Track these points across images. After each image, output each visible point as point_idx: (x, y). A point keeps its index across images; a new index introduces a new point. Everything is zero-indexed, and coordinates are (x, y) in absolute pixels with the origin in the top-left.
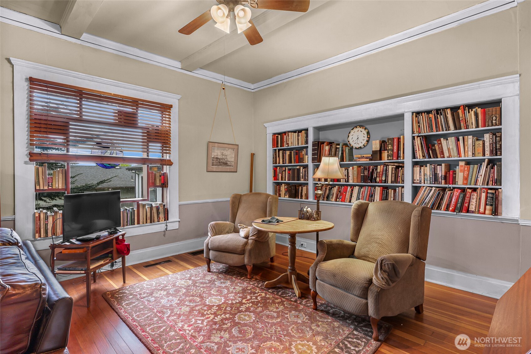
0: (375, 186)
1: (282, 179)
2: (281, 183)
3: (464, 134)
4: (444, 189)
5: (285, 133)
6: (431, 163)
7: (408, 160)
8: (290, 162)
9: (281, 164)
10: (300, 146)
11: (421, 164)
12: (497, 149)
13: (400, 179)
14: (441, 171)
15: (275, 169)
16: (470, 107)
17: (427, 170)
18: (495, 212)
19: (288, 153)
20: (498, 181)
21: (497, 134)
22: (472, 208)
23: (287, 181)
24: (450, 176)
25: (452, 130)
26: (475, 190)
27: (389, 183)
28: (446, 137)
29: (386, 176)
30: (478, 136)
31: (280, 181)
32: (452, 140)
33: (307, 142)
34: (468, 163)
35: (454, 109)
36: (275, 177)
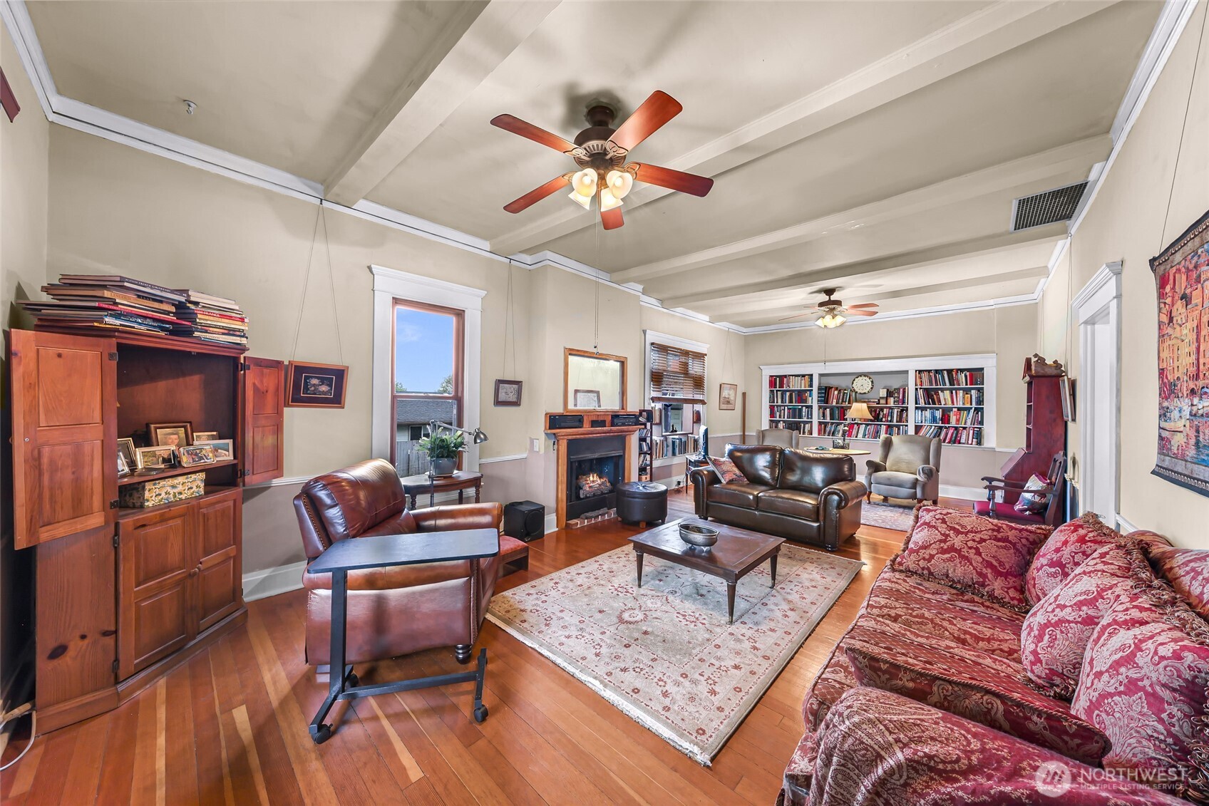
0: (880, 425)
1: (780, 417)
2: (779, 421)
3: (957, 390)
4: (941, 428)
5: (785, 376)
6: (931, 408)
7: (911, 405)
8: (791, 401)
9: (780, 403)
10: (803, 388)
11: (923, 409)
12: (980, 401)
13: (904, 419)
14: (938, 414)
15: (772, 408)
16: (962, 370)
17: (928, 414)
18: (979, 443)
19: (788, 394)
20: (981, 423)
21: (980, 391)
22: (963, 441)
23: (786, 419)
24: (945, 419)
25: (948, 386)
26: (964, 428)
27: (895, 423)
28: (942, 390)
29: (892, 417)
30: (967, 391)
31: (778, 419)
32: (947, 393)
33: (811, 385)
34: (959, 409)
35: (950, 371)
36: (772, 415)
